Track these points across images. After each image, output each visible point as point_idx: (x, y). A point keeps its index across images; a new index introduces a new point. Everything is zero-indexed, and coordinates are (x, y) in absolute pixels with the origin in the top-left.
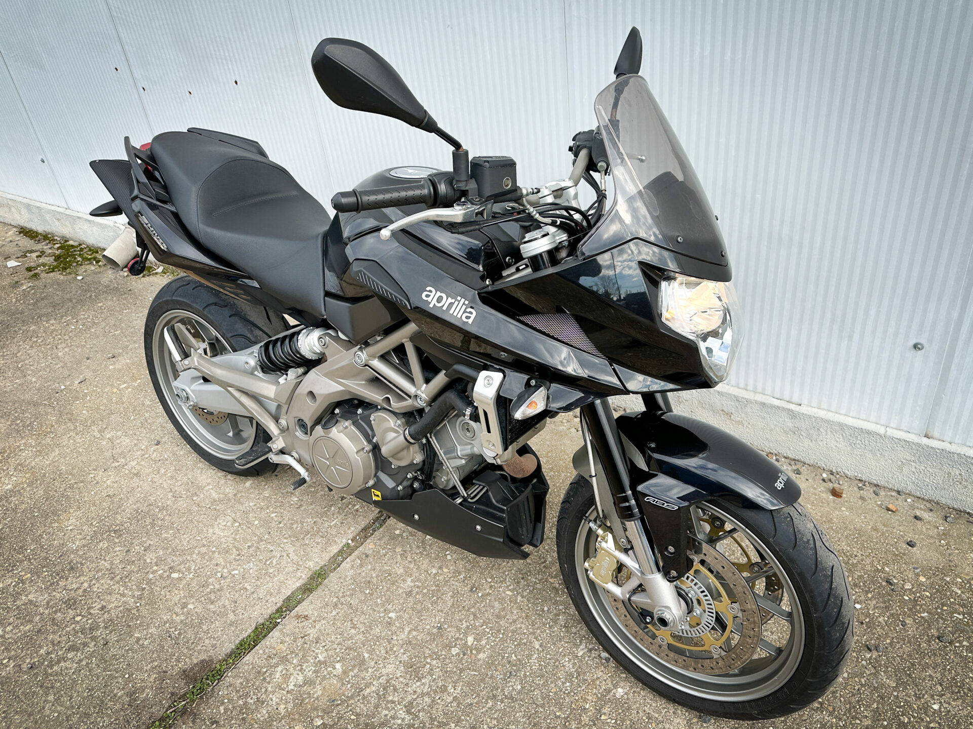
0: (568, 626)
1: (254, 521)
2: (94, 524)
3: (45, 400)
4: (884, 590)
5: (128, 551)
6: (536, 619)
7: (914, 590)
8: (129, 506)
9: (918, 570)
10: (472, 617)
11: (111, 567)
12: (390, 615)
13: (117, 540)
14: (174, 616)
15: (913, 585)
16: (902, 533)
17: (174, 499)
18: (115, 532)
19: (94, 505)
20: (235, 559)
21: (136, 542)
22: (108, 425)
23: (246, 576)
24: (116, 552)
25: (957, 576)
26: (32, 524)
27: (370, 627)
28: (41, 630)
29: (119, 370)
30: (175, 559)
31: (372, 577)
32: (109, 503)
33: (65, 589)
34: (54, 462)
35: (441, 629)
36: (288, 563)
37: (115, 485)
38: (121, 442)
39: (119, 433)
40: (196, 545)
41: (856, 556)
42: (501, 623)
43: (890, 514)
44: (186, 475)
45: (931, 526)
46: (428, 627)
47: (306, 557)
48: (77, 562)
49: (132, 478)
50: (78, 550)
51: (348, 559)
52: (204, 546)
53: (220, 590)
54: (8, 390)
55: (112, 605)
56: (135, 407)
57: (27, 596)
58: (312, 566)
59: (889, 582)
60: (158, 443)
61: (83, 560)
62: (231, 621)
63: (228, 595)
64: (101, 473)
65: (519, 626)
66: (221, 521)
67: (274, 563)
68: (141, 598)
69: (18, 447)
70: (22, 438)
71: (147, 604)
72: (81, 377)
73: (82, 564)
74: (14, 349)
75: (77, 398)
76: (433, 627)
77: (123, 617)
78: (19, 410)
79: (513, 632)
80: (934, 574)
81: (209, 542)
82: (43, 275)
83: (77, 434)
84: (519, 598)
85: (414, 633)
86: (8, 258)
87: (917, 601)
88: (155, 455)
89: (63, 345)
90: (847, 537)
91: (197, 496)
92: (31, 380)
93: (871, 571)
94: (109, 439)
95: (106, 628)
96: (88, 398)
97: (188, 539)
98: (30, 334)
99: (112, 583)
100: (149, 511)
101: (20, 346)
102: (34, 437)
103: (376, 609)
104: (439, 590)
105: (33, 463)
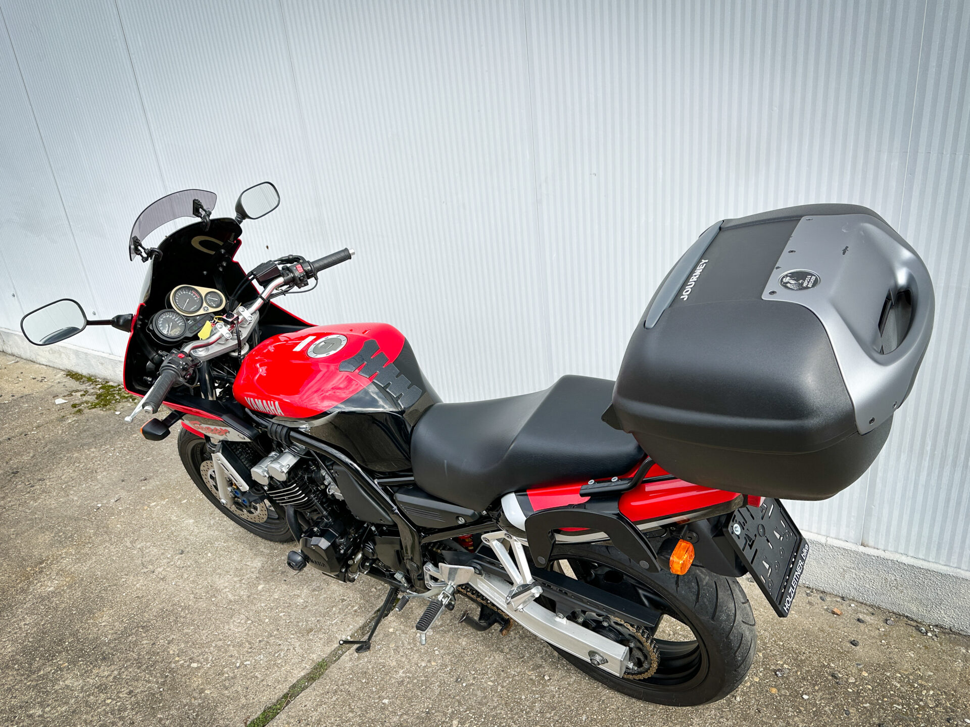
0: (543, 712)
1: (265, 619)
2: (124, 620)
3: (84, 516)
4: (830, 683)
5: (154, 643)
6: (514, 706)
7: (857, 683)
8: (155, 607)
9: (861, 666)
10: (457, 704)
11: (138, 658)
12: (383, 701)
13: (144, 635)
14: (193, 700)
15: (856, 679)
16: (846, 634)
17: (195, 600)
18: (143, 627)
19: (125, 604)
20: (247, 651)
21: (161, 636)
22: (139, 536)
23: (257, 666)
24: (143, 645)
25: (897, 671)
26: (71, 620)
27: (366, 711)
28: (75, 710)
29: (150, 491)
30: (195, 651)
31: (368, 669)
32: (138, 603)
33: (97, 676)
34: (91, 568)
35: (429, 713)
36: (294, 655)
37: (144, 588)
38: (150, 552)
39: (148, 544)
40: (213, 639)
41: (804, 653)
42: (483, 709)
43: (836, 618)
44: (206, 579)
45: (873, 627)
46: (417, 712)
47: (310, 650)
48: (109, 653)
49: (159, 582)
50: (110, 643)
51: (347, 653)
52: (220, 640)
53: (234, 677)
54: (53, 507)
55: (139, 690)
56: (163, 522)
57: (64, 681)
58: (315, 659)
59: (833, 676)
60: (182, 553)
61: (114, 651)
62: (243, 705)
63: (240, 682)
64: (132, 577)
65: (499, 712)
66: (236, 619)
67: (282, 655)
68: (164, 685)
69: (60, 555)
70: (64, 547)
71: (169, 689)
72: (117, 496)
73: (113, 655)
74: (59, 473)
75: (113, 514)
76: (422, 711)
77: (148, 700)
78: (61, 524)
79: (494, 716)
80: (875, 670)
81: (225, 637)
82: (86, 411)
83: (111, 544)
84: (499, 688)
85: (405, 717)
86: (56, 396)
87: (860, 693)
88: (179, 563)
89: (102, 469)
90: (796, 637)
91: (216, 597)
92: (73, 499)
93: (818, 667)
94: (139, 548)
95: (133, 709)
96: (122, 514)
97: (207, 634)
98: (73, 460)
99: (139, 671)
100: (173, 610)
101: (64, 470)
102: (74, 547)
103: (372, 696)
104: (427, 681)
105: (73, 569)
